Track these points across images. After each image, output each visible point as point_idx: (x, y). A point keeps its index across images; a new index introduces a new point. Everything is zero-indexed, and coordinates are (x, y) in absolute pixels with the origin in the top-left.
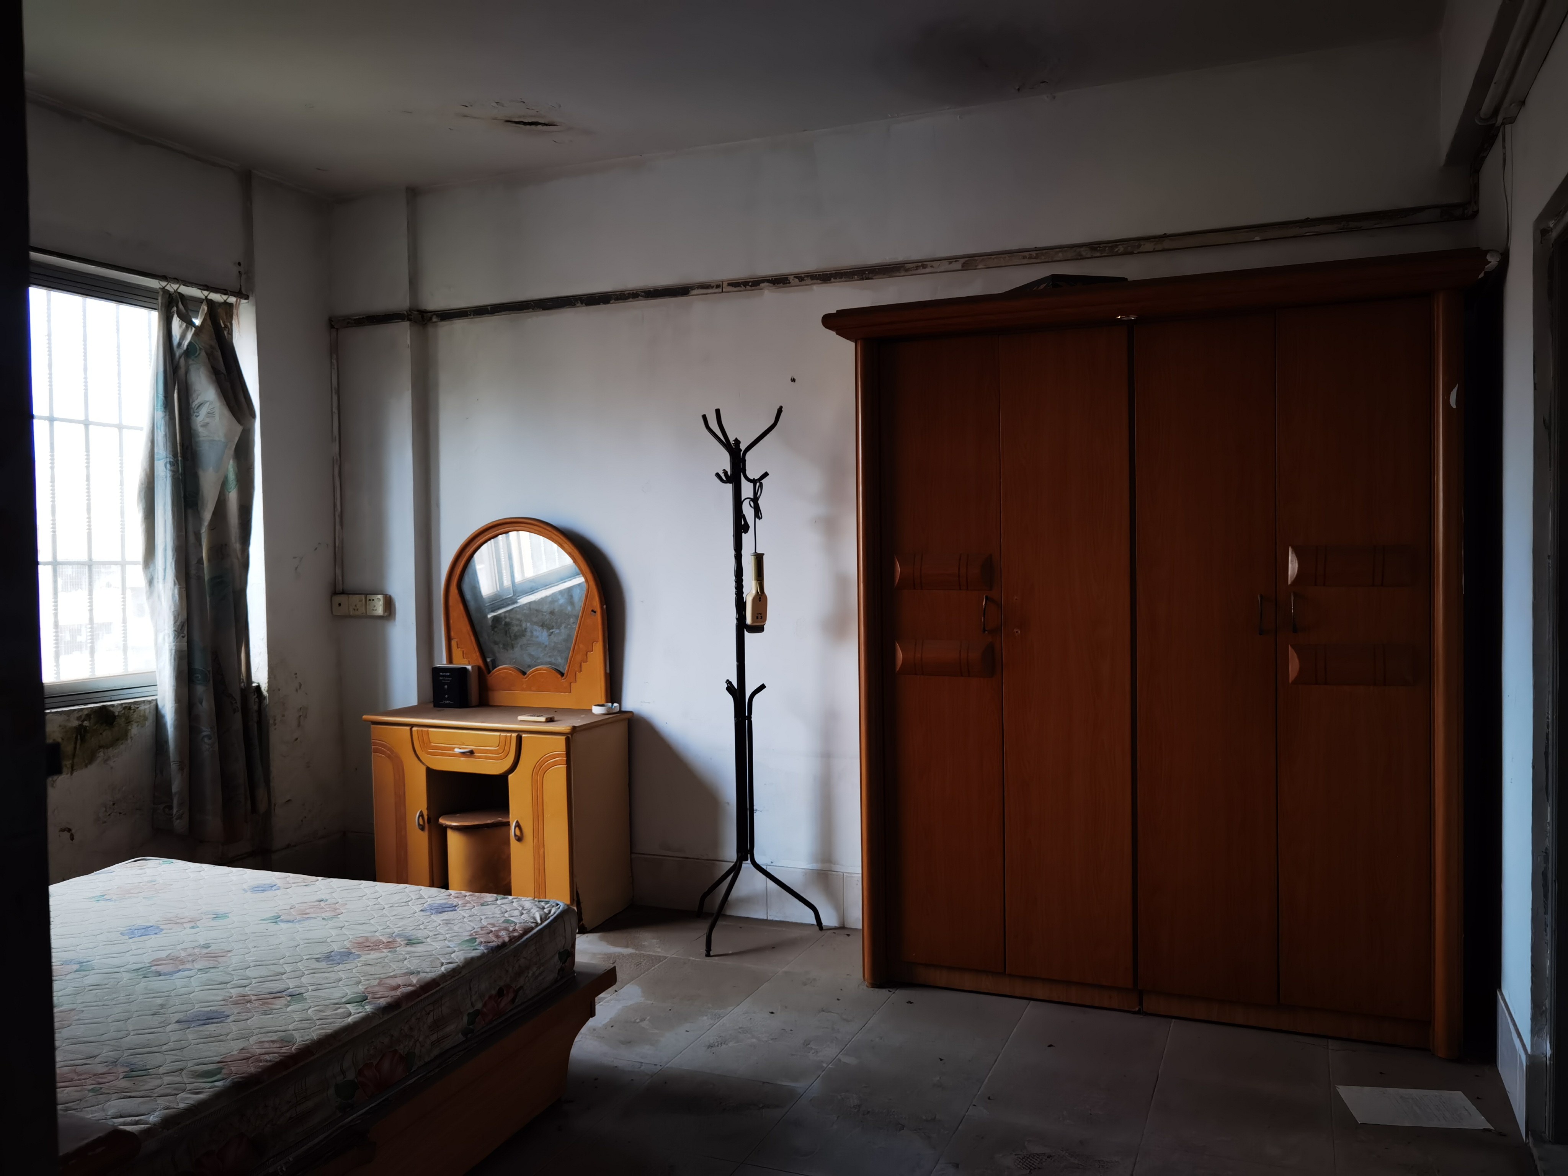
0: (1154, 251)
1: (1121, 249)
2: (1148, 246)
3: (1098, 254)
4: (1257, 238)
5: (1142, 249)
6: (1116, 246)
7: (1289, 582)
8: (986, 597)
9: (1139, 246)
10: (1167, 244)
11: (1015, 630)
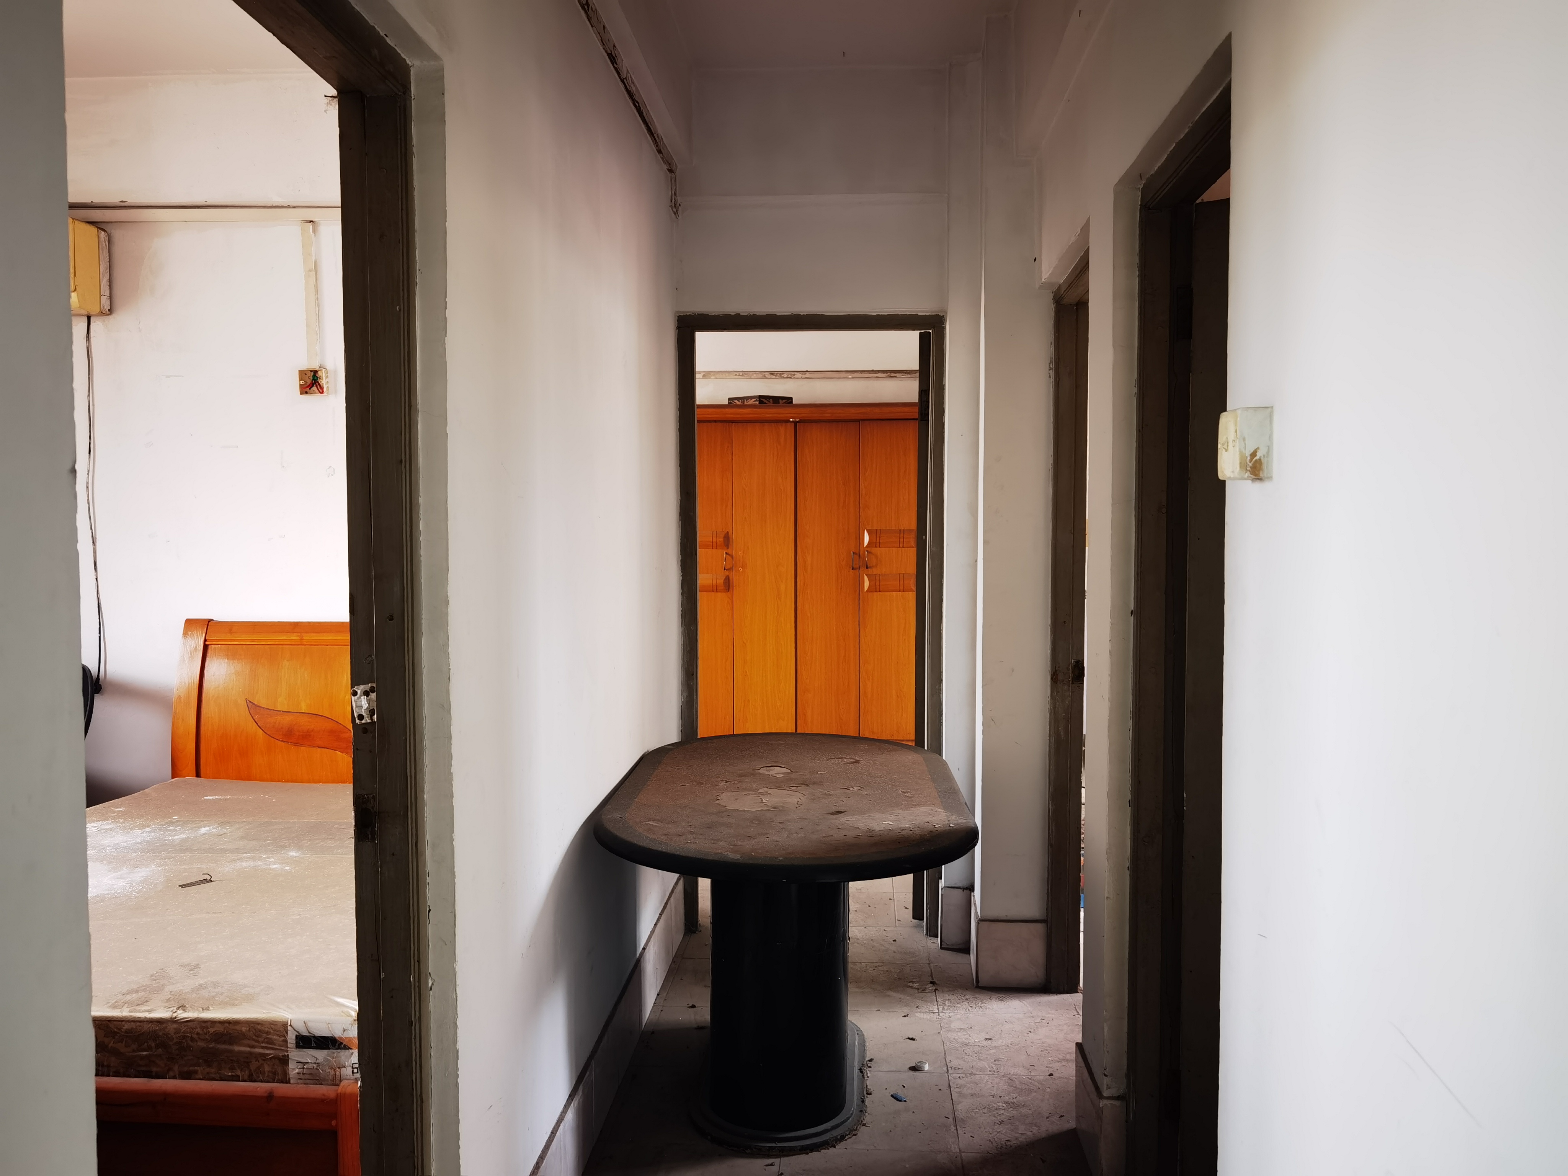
0: (801, 378)
1: (785, 375)
2: (798, 375)
3: (774, 377)
4: (850, 377)
5: (795, 376)
6: (783, 374)
7: (865, 546)
8: (726, 553)
9: (794, 375)
10: (808, 375)
11: (740, 569)
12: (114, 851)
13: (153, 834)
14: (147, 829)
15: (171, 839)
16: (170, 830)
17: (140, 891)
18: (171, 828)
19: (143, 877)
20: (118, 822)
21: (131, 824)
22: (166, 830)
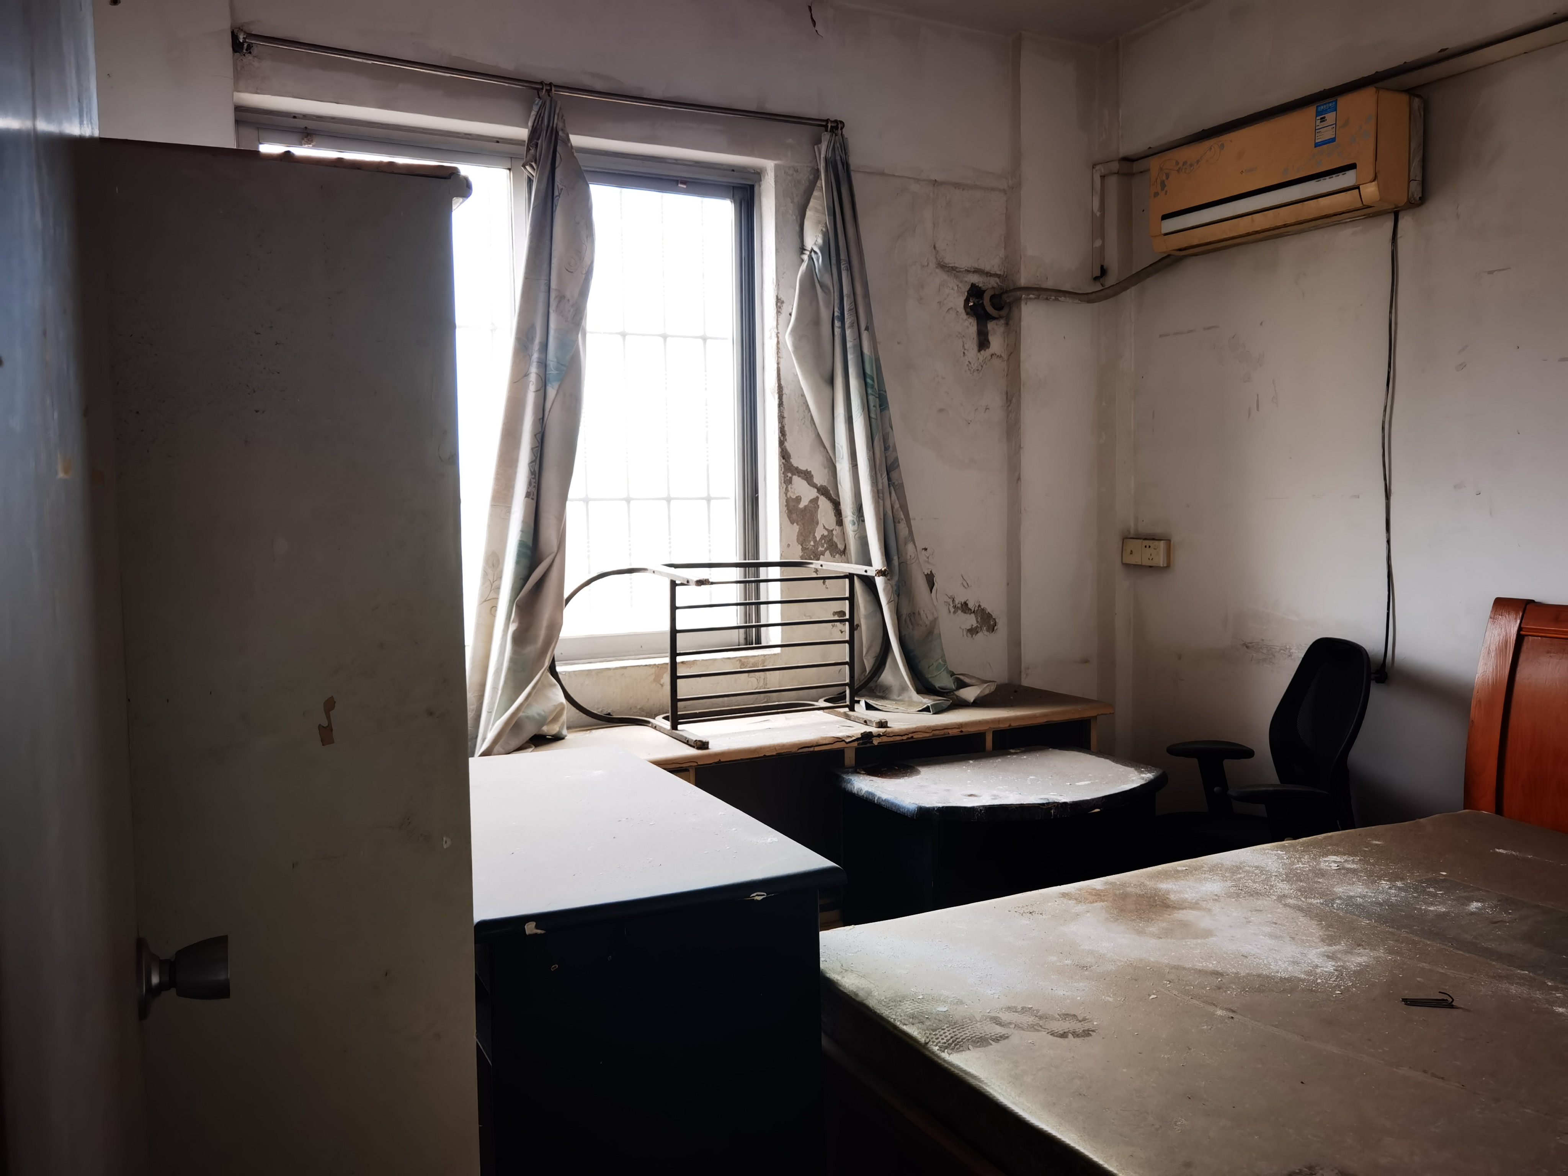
12: (1343, 908)
13: (1403, 894)
14: (1399, 884)
15: (1424, 909)
16: (1429, 894)
17: (1347, 989)
18: (1432, 890)
19: (1360, 964)
20: (1368, 863)
21: (1381, 870)
22: (1424, 892)
